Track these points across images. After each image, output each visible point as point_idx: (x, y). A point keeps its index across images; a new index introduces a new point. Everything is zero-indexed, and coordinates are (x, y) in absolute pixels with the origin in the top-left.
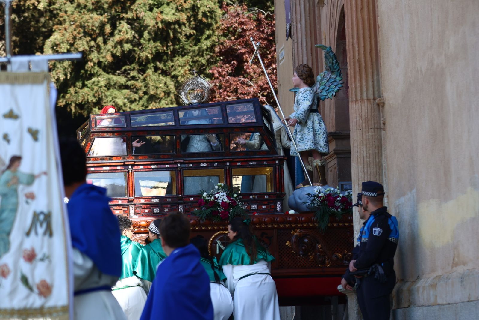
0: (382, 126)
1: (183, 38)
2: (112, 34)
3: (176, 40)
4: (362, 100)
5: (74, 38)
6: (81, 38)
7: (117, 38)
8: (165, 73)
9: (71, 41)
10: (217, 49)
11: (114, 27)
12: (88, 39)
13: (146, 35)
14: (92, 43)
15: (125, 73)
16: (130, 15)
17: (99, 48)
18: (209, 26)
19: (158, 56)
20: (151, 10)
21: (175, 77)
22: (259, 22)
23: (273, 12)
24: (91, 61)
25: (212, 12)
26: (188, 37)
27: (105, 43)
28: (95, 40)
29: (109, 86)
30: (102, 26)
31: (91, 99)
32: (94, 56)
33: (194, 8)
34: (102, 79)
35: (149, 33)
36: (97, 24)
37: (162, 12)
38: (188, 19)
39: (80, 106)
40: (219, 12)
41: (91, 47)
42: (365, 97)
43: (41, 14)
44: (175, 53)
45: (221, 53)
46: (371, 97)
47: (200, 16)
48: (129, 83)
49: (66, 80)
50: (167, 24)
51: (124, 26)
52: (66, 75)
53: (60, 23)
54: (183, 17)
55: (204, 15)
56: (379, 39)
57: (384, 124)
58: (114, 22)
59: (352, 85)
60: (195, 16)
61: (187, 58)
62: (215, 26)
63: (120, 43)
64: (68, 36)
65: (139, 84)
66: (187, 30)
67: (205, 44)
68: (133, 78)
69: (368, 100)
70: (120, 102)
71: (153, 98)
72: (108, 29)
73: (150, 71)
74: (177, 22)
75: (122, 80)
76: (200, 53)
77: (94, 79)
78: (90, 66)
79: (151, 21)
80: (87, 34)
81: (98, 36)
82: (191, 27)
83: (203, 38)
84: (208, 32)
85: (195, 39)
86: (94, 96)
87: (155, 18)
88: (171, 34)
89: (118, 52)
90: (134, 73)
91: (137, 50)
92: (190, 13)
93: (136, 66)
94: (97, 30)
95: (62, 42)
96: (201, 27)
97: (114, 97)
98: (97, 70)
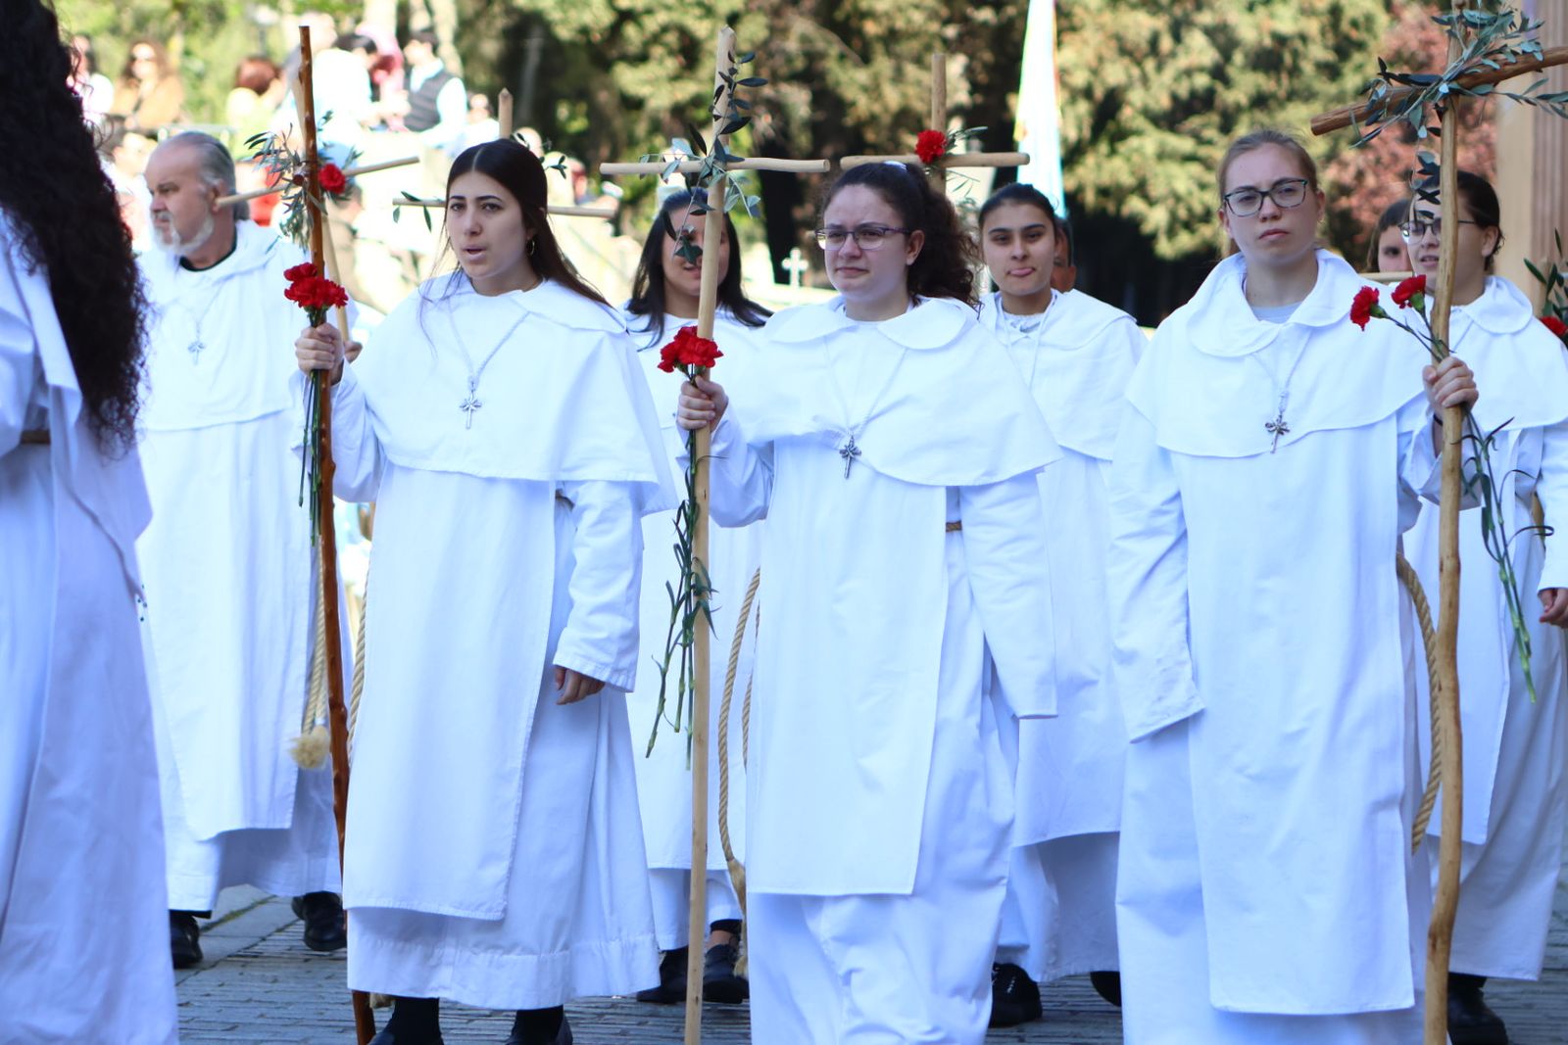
1: (1307, 68)
2: (1173, 55)
3: (1295, 71)
5: (1101, 59)
6: (1114, 62)
7: (1183, 62)
9: (1094, 63)
11: (1177, 38)
12: (1126, 61)
13: (1238, 58)
14: (1136, 72)
16: (1206, 18)
17: (1145, 80)
18: (1360, 46)
19: (1260, 101)
20: (1251, 9)
24: (1129, 103)
25: (1369, 19)
26: (1319, 66)
27: (1160, 68)
28: (1139, 63)
29: (1162, 156)
30: (1154, 42)
31: (1127, 180)
32: (1136, 97)
33: (1335, 12)
34: (1149, 141)
35: (1246, 56)
36: (1146, 34)
37: (1272, 16)
38: (1323, 33)
39: (1103, 192)
40: (1382, 19)
41: (1130, 77)
44: (1292, 96)
47: (1345, 26)
48: (1202, 151)
49: (1080, 142)
50: (1281, 40)
51: (1197, 40)
52: (1080, 129)
54: (1313, 27)
55: (1355, 24)
58: (1177, 31)
60: (1336, 26)
62: (1372, 44)
63: (1188, 73)
64: (1089, 55)
66: (1319, 52)
67: (1351, 81)
68: (1210, 142)
70: (1182, 186)
72: (1166, 43)
74: (1304, 38)
75: (1186, 145)
77: (1133, 142)
78: (1127, 115)
79: (1249, 30)
80: (1125, 51)
81: (1146, 56)
82: (1326, 47)
83: (1347, 69)
84: (1357, 57)
85: (1332, 72)
86: (1133, 173)
87: (1258, 27)
88: (1288, 58)
89: (1183, 90)
90: (1211, 133)
91: (1219, 87)
92: (1326, 19)
93: (1215, 118)
94: (1144, 46)
95: (1076, 66)
96: (1345, 48)
97: (1169, 178)
98: (1141, 122)
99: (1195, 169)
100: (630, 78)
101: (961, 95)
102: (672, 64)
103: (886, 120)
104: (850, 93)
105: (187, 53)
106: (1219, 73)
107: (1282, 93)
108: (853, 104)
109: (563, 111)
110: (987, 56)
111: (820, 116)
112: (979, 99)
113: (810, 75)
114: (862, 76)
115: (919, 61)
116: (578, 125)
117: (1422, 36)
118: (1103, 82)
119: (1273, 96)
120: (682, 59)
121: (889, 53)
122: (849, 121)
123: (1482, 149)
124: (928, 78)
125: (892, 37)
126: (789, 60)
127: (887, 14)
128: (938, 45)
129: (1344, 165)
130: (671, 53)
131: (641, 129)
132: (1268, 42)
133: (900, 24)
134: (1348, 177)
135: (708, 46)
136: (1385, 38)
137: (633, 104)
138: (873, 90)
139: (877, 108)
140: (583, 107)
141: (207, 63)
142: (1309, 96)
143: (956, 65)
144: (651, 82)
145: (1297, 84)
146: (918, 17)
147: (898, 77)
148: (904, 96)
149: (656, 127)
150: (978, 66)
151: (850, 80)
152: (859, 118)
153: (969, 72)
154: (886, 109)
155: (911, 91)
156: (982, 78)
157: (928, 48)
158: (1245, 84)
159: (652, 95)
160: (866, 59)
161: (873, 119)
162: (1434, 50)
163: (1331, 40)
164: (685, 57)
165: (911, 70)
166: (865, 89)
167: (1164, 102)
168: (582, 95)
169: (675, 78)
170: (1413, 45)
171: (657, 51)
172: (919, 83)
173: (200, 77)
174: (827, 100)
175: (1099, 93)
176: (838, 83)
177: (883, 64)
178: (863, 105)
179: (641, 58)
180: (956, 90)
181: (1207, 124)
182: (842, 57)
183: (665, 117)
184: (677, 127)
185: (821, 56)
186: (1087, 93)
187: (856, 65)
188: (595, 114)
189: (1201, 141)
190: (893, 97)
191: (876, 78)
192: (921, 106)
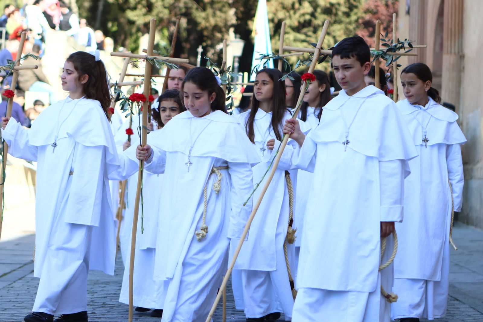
0: (462, 69)
1: (340, 13)
2: (299, 9)
3: (336, 15)
4: (451, 53)
5: (277, 10)
6: (281, 11)
7: (302, 11)
9: (275, 11)
10: (360, 21)
11: (300, 4)
12: (285, 11)
13: (319, 10)
14: (287, 14)
15: (305, 33)
17: (290, 17)
18: (356, 7)
21: (334, 37)
26: (343, 13)
27: (295, 13)
28: (288, 11)
29: (295, 40)
30: (293, 5)
32: (288, 22)
34: (292, 35)
35: (321, 9)
36: (291, 3)
38: (345, 3)
41: (286, 16)
42: (453, 51)
44: (335, 22)
45: (363, 23)
46: (457, 51)
47: (351, 1)
48: (308, 39)
50: (332, 5)
51: (306, 5)
55: (354, 0)
56: (465, 16)
57: (464, 68)
58: (300, 2)
59: (446, 44)
60: (349, 1)
61: (342, 26)
62: (360, 7)
63: (303, 15)
64: (273, 9)
65: (313, 40)
66: (344, 9)
67: (353, 18)
68: (310, 36)
69: (455, 53)
72: (297, 5)
74: (339, 4)
75: (302, 37)
76: (350, 23)
77: (286, 36)
78: (285, 28)
79: (322, 2)
80: (284, 8)
81: (291, 9)
82: (346, 7)
83: (352, 14)
84: (355, 10)
85: (347, 15)
86: (287, 45)
87: (325, 1)
88: (334, 10)
89: (302, 20)
90: (310, 33)
91: (313, 19)
93: (311, 29)
94: (290, 6)
96: (351, 7)
98: (288, 30)
99: (305, 44)
100: (131, 15)
101: (234, 21)
102: (144, 10)
103: (210, 28)
104: (199, 20)
106: (313, 15)
107: (333, 21)
108: (200, 23)
109: (110, 25)
110: (242, 9)
111: (190, 27)
112: (239, 22)
113: (187, 14)
114: (203, 14)
115: (220, 10)
116: (115, 29)
117: (376, 4)
118: (277, 17)
120: (147, 9)
121: (212, 7)
122: (199, 28)
124: (223, 15)
125: (213, 2)
126: (180, 9)
128: (227, 5)
130: (144, 7)
131: (134, 30)
132: (328, 5)
135: (156, 5)
136: (365, 4)
137: (132, 23)
138: (207, 19)
139: (207, 25)
140: (116, 23)
142: (340, 22)
143: (232, 12)
144: (137, 16)
145: (337, 19)
147: (214, 15)
148: (216, 21)
149: (138, 30)
150: (239, 12)
151: (200, 16)
152: (202, 27)
153: (236, 14)
154: (210, 25)
155: (218, 19)
156: (240, 15)
157: (224, 6)
158: (321, 18)
159: (138, 20)
160: (204, 9)
161: (206, 28)
162: (379, 9)
163: (347, 5)
164: (148, 8)
165: (218, 13)
166: (204, 19)
167: (296, 24)
168: (115, 20)
169: (145, 15)
170: (372, 7)
171: (139, 6)
172: (220, 17)
174: (192, 22)
175: (276, 21)
176: (195, 17)
177: (210, 11)
178: (203, 24)
179: (134, 8)
180: (232, 19)
181: (309, 30)
182: (197, 9)
183: (142, 27)
184: (145, 30)
185: (191, 8)
186: (273, 20)
187: (202, 11)
188: (119, 25)
189: (307, 36)
190: (212, 21)
191: (208, 15)
192: (221, 24)
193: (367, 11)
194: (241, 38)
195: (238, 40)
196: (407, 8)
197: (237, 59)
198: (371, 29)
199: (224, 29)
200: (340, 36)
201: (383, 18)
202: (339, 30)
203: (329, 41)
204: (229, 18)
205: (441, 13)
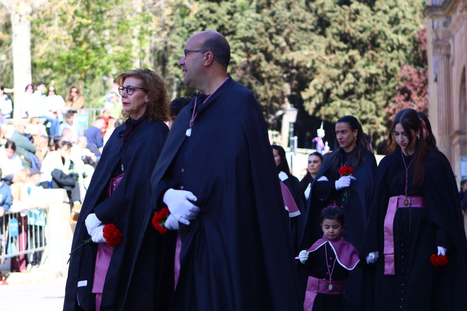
1: (379, 82)
2: (344, 80)
3: (376, 83)
5: (325, 82)
6: (328, 82)
7: (346, 81)
8: (370, 100)
9: (323, 83)
10: (397, 88)
11: (345, 76)
12: (331, 82)
13: (361, 80)
14: (334, 84)
15: (350, 100)
16: (353, 70)
17: (337, 87)
18: (393, 76)
19: (367, 92)
20: (364, 67)
21: (375, 102)
22: (419, 74)
23: (427, 69)
24: (333, 93)
25: (395, 69)
26: (383, 81)
27: (340, 83)
28: (335, 82)
29: (342, 106)
30: (339, 76)
31: (333, 113)
32: (335, 91)
33: (386, 67)
34: (338, 103)
35: (363, 79)
36: (336, 75)
37: (369, 69)
38: (383, 73)
39: (327, 116)
40: (398, 69)
41: (333, 86)
43: (308, 69)
44: (376, 90)
45: (399, 90)
47: (389, 71)
48: (353, 105)
49: (320, 103)
50: (372, 75)
51: (350, 76)
52: (320, 99)
53: (318, 74)
54: (380, 71)
55: (391, 70)
58: (345, 74)
60: (386, 71)
61: (382, 93)
62: (396, 76)
63: (348, 84)
64: (322, 81)
65: (357, 105)
66: (382, 78)
67: (391, 85)
68: (354, 102)
71: (364, 113)
72: (342, 77)
73: (363, 99)
74: (378, 75)
75: (348, 103)
76: (389, 90)
77: (334, 103)
78: (332, 96)
79: (364, 73)
80: (331, 79)
81: (337, 80)
82: (384, 76)
83: (390, 82)
84: (393, 79)
85: (386, 83)
86: (335, 111)
87: (366, 72)
88: (374, 80)
89: (347, 89)
90: (354, 100)
91: (356, 88)
92: (384, 69)
94: (336, 78)
95: (318, 83)
96: (389, 77)
97: (344, 112)
98: (336, 98)
99: (350, 109)
101: (289, 92)
103: (269, 100)
104: (259, 92)
105: (85, 87)
106: (354, 84)
107: (373, 89)
108: (260, 95)
110: (296, 82)
112: (293, 93)
114: (262, 88)
115: (277, 84)
117: (409, 73)
118: (326, 87)
119: (370, 90)
121: (269, 82)
123: (426, 102)
125: (269, 78)
127: (268, 72)
128: (282, 79)
129: (390, 108)
132: (368, 76)
133: (272, 74)
134: (391, 111)
136: (400, 73)
138: (266, 92)
139: (266, 96)
141: (91, 90)
142: (379, 89)
143: (287, 86)
145: (377, 86)
146: (277, 72)
147: (271, 88)
148: (274, 93)
150: (293, 85)
151: (259, 89)
153: (291, 87)
154: (269, 97)
155: (276, 92)
156: (294, 88)
157: (279, 80)
158: (363, 87)
160: (263, 83)
161: (265, 99)
162: (412, 76)
163: (385, 74)
165: (275, 86)
166: (263, 91)
167: (341, 92)
170: (407, 75)
172: (277, 90)
173: (90, 93)
175: (325, 90)
177: (267, 84)
178: (262, 95)
180: (287, 91)
182: (256, 83)
185: (252, 83)
186: (321, 90)
187: (260, 85)
189: (352, 102)
190: (270, 94)
191: (266, 88)
192: (278, 95)
193: (403, 79)
194: (295, 107)
195: (293, 109)
196: (435, 77)
197: (292, 125)
198: (406, 95)
199: (280, 100)
200: (380, 101)
201: (416, 84)
202: (379, 96)
203: (371, 106)
204: (285, 90)
205: (463, 81)
